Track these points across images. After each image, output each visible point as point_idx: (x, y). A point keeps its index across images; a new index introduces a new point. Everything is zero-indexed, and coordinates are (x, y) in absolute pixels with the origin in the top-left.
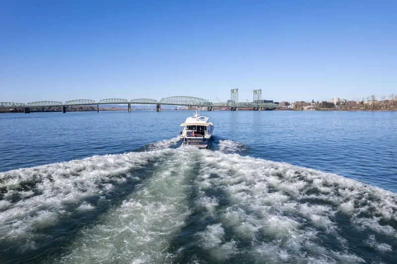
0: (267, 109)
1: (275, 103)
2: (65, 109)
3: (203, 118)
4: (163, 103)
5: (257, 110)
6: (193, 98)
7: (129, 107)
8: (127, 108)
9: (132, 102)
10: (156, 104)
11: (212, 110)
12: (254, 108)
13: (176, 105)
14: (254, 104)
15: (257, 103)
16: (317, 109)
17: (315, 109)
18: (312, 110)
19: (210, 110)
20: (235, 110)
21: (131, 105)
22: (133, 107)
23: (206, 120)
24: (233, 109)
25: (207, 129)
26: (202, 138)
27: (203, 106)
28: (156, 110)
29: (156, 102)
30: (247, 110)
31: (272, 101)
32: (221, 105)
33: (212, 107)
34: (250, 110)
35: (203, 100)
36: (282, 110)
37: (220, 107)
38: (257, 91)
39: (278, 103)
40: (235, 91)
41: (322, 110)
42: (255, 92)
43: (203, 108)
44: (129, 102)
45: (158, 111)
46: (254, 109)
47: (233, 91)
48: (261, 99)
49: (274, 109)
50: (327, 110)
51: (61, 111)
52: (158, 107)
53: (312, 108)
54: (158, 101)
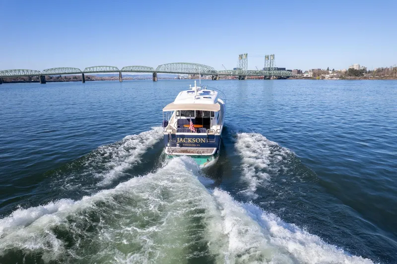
0: (280, 78)
1: (288, 70)
2: (43, 79)
3: (208, 93)
4: (160, 70)
5: (269, 79)
6: (195, 64)
7: (120, 76)
8: (118, 77)
9: (123, 70)
10: (151, 72)
11: (217, 79)
12: (265, 76)
13: (178, 73)
14: (265, 72)
15: (269, 70)
16: (342, 78)
17: (340, 78)
18: (335, 79)
19: (215, 79)
20: (243, 79)
21: (123, 73)
22: (125, 76)
23: (214, 97)
24: (241, 77)
25: (216, 115)
26: (206, 134)
27: (207, 75)
28: (152, 79)
29: (152, 70)
30: (256, 78)
31: (284, 69)
32: (227, 74)
33: (217, 75)
34: (259, 78)
35: (206, 67)
36: (297, 79)
37: (226, 76)
38: (270, 57)
39: (291, 71)
40: (244, 57)
41: (348, 79)
42: (267, 57)
43: (207, 77)
44: (120, 69)
45: (154, 80)
46: (265, 78)
47: (241, 56)
48: (274, 66)
49: (288, 77)
50: (355, 79)
51: (39, 82)
52: (154, 75)
53: (337, 77)
54: (155, 69)
